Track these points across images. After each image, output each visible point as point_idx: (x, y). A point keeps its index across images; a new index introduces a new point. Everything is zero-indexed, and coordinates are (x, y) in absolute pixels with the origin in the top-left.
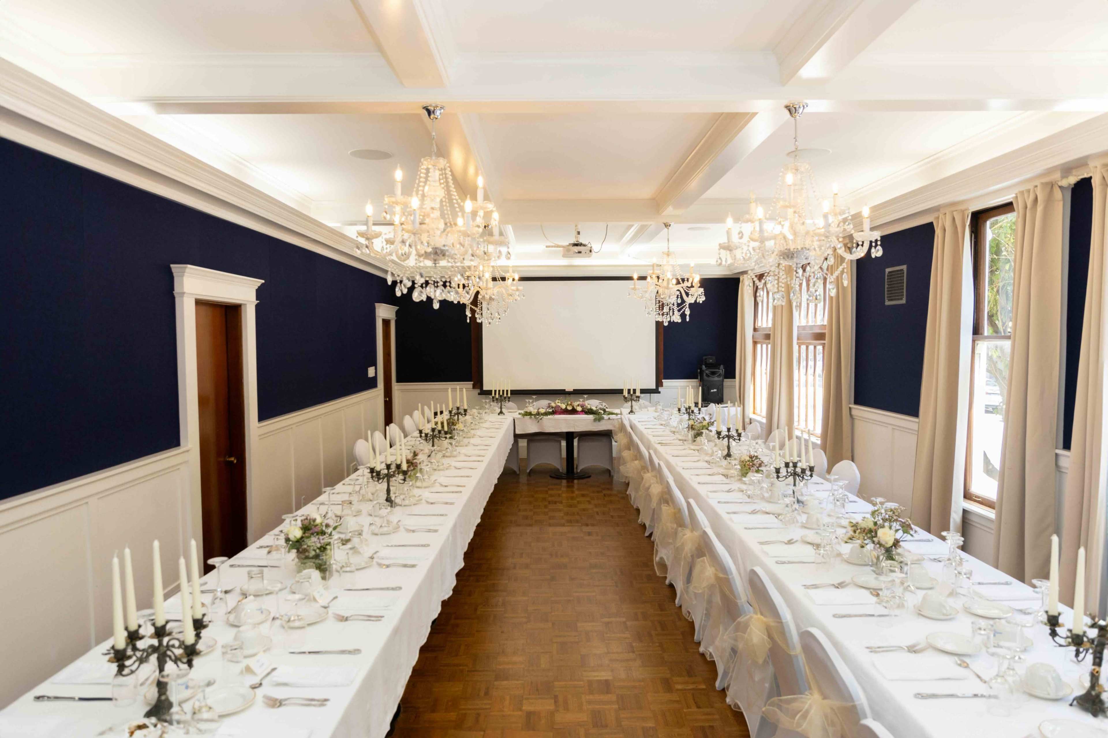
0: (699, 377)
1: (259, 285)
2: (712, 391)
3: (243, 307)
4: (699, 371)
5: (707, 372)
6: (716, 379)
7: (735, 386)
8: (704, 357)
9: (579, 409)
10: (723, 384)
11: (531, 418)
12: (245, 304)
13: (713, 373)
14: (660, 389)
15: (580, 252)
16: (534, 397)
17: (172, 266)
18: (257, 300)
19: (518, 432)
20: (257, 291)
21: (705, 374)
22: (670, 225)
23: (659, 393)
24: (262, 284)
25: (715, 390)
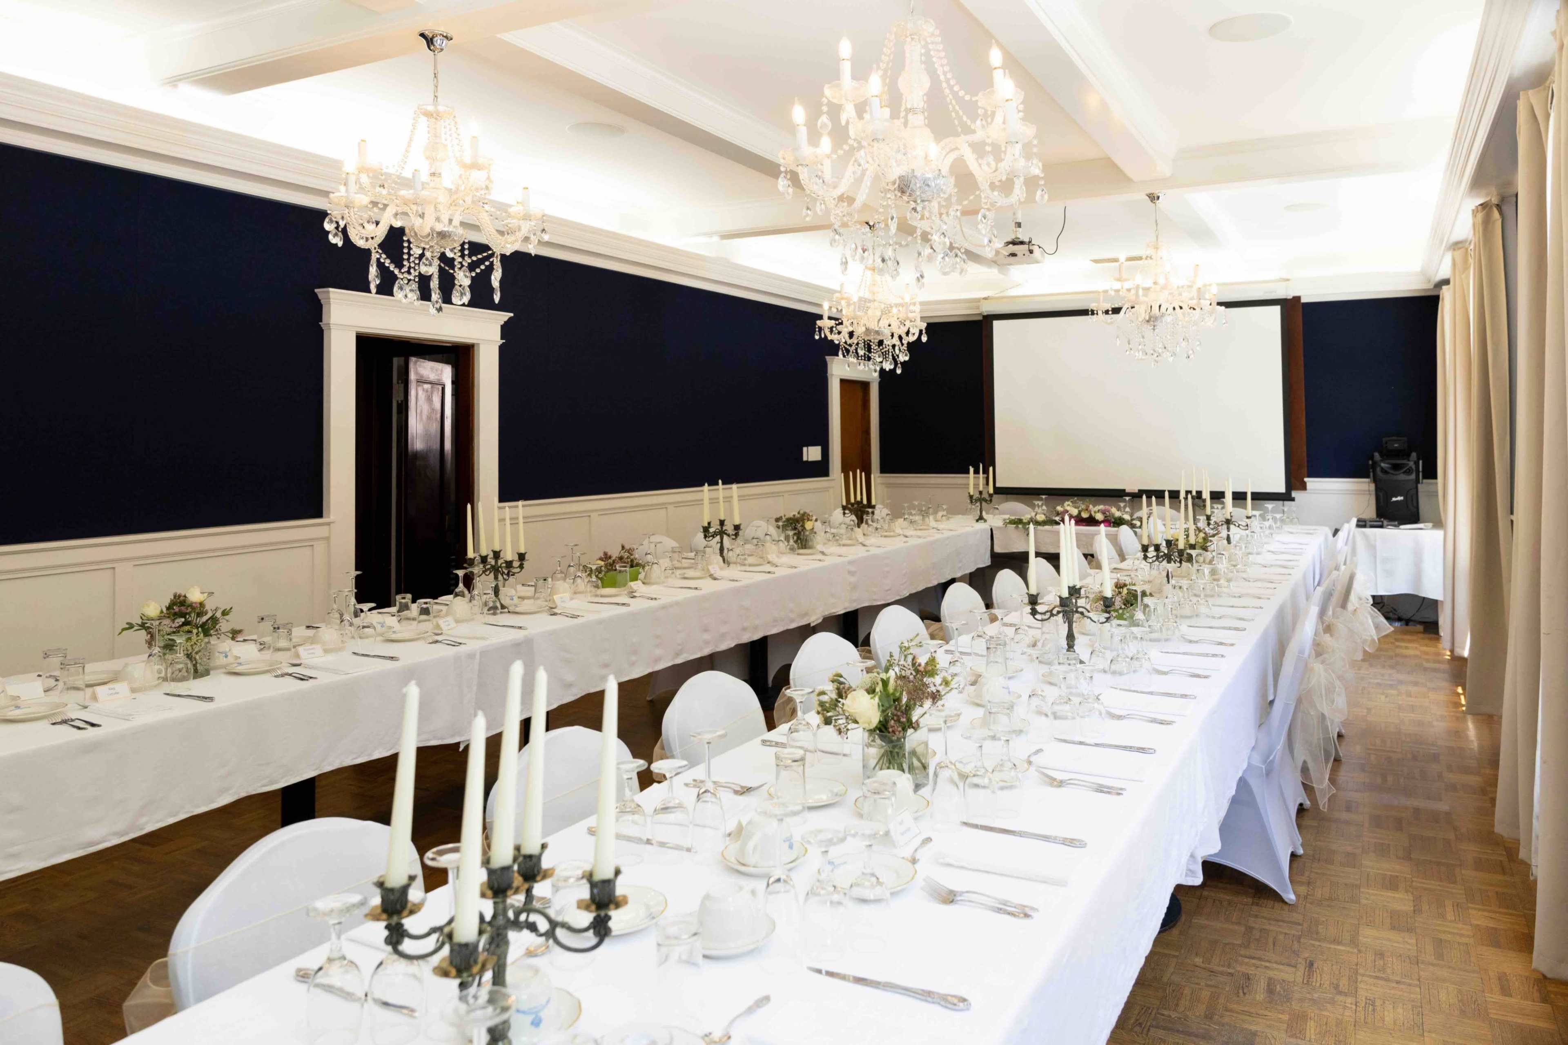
0: (1371, 474)
1: (506, 319)
2: (1394, 499)
3: (476, 348)
4: (1370, 462)
5: (1383, 465)
6: (1402, 477)
7: (1437, 492)
8: (1384, 440)
9: (1099, 517)
10: (1417, 488)
11: (1017, 527)
12: (478, 344)
13: (1396, 467)
14: (1294, 494)
15: (1013, 255)
16: (1044, 497)
17: (316, 290)
18: (502, 339)
19: (998, 549)
20: (502, 327)
21: (1378, 469)
22: (1158, 198)
23: (1293, 500)
24: (510, 318)
25: (1400, 498)
